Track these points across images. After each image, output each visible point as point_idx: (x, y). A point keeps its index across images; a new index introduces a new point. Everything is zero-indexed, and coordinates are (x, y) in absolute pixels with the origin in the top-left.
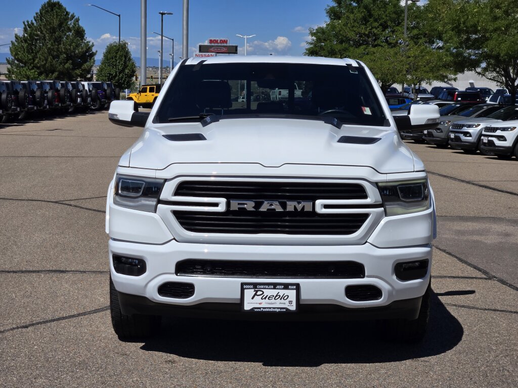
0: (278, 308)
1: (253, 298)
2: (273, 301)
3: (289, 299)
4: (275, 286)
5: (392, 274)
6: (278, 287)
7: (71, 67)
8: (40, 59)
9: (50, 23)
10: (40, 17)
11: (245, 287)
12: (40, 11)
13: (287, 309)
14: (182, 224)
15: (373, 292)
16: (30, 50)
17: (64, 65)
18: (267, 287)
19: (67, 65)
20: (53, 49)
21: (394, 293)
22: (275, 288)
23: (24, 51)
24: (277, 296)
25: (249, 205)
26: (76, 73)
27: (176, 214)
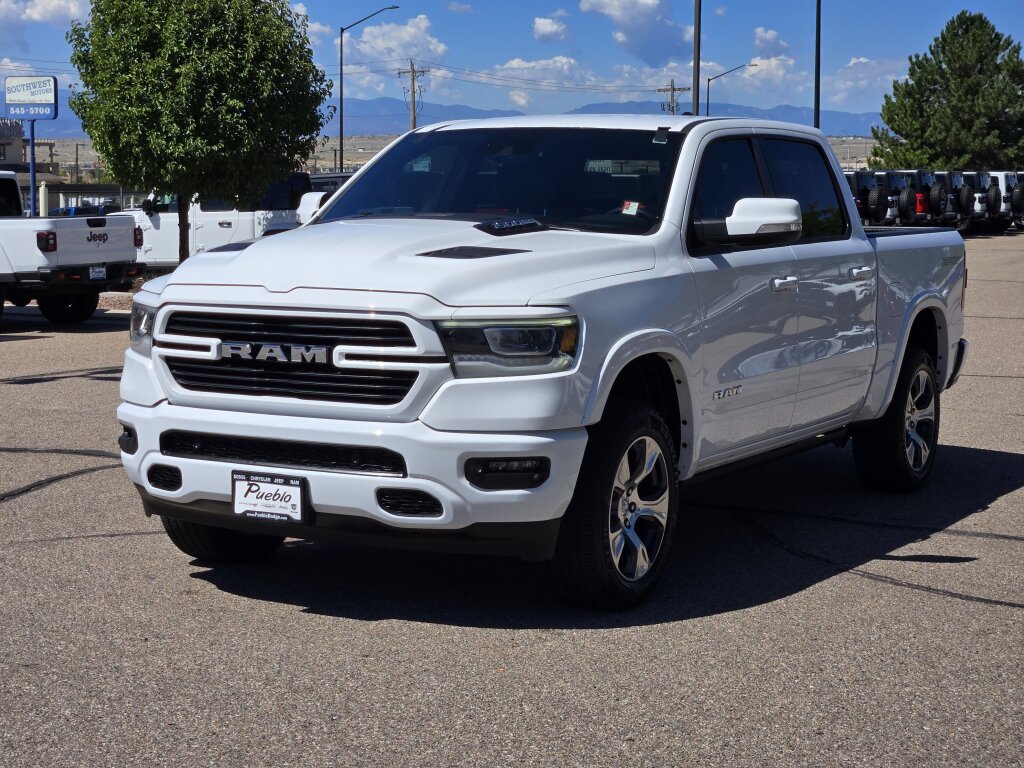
0: (277, 514)
1: (245, 496)
2: (271, 502)
3: (291, 502)
4: (273, 478)
5: (459, 476)
6: (276, 480)
7: (997, 142)
8: (935, 128)
9: (959, 58)
10: (944, 44)
11: (235, 477)
12: (942, 34)
13: (289, 517)
14: (176, 377)
15: (427, 504)
16: (918, 111)
17: (984, 138)
18: (262, 479)
19: (989, 140)
20: (962, 109)
21: (469, 508)
22: (272, 482)
23: (905, 114)
24: (275, 495)
25: (245, 350)
26: (1006, 155)
27: (168, 360)
